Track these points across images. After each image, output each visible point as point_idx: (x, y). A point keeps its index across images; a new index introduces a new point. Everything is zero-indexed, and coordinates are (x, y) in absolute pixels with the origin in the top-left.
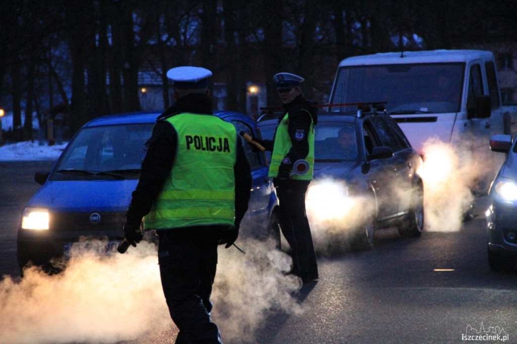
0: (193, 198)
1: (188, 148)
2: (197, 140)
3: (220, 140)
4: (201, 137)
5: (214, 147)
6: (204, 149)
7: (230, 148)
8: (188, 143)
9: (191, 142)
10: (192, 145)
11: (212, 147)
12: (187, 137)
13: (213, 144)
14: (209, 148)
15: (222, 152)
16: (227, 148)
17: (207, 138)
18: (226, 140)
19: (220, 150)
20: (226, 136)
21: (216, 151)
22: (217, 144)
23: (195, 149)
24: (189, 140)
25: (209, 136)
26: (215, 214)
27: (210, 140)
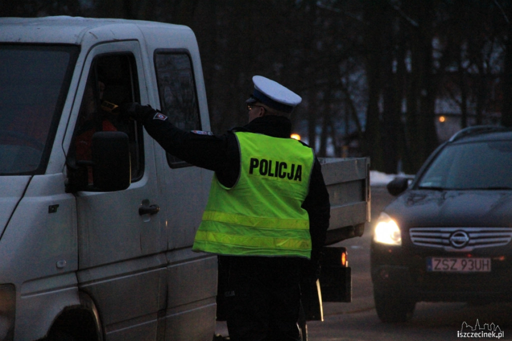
0: (254, 226)
1: (251, 172)
2: (264, 164)
3: (293, 166)
4: (270, 162)
5: (285, 174)
6: (271, 175)
7: (302, 177)
8: (252, 167)
9: (256, 166)
10: (256, 170)
11: (282, 174)
12: (252, 160)
13: (283, 170)
14: (278, 174)
15: (292, 181)
16: (299, 177)
17: (277, 163)
18: (300, 167)
19: (290, 178)
20: (300, 164)
21: (286, 178)
22: (289, 170)
23: (258, 173)
24: (254, 163)
25: (280, 162)
26: (280, 244)
27: (281, 165)
